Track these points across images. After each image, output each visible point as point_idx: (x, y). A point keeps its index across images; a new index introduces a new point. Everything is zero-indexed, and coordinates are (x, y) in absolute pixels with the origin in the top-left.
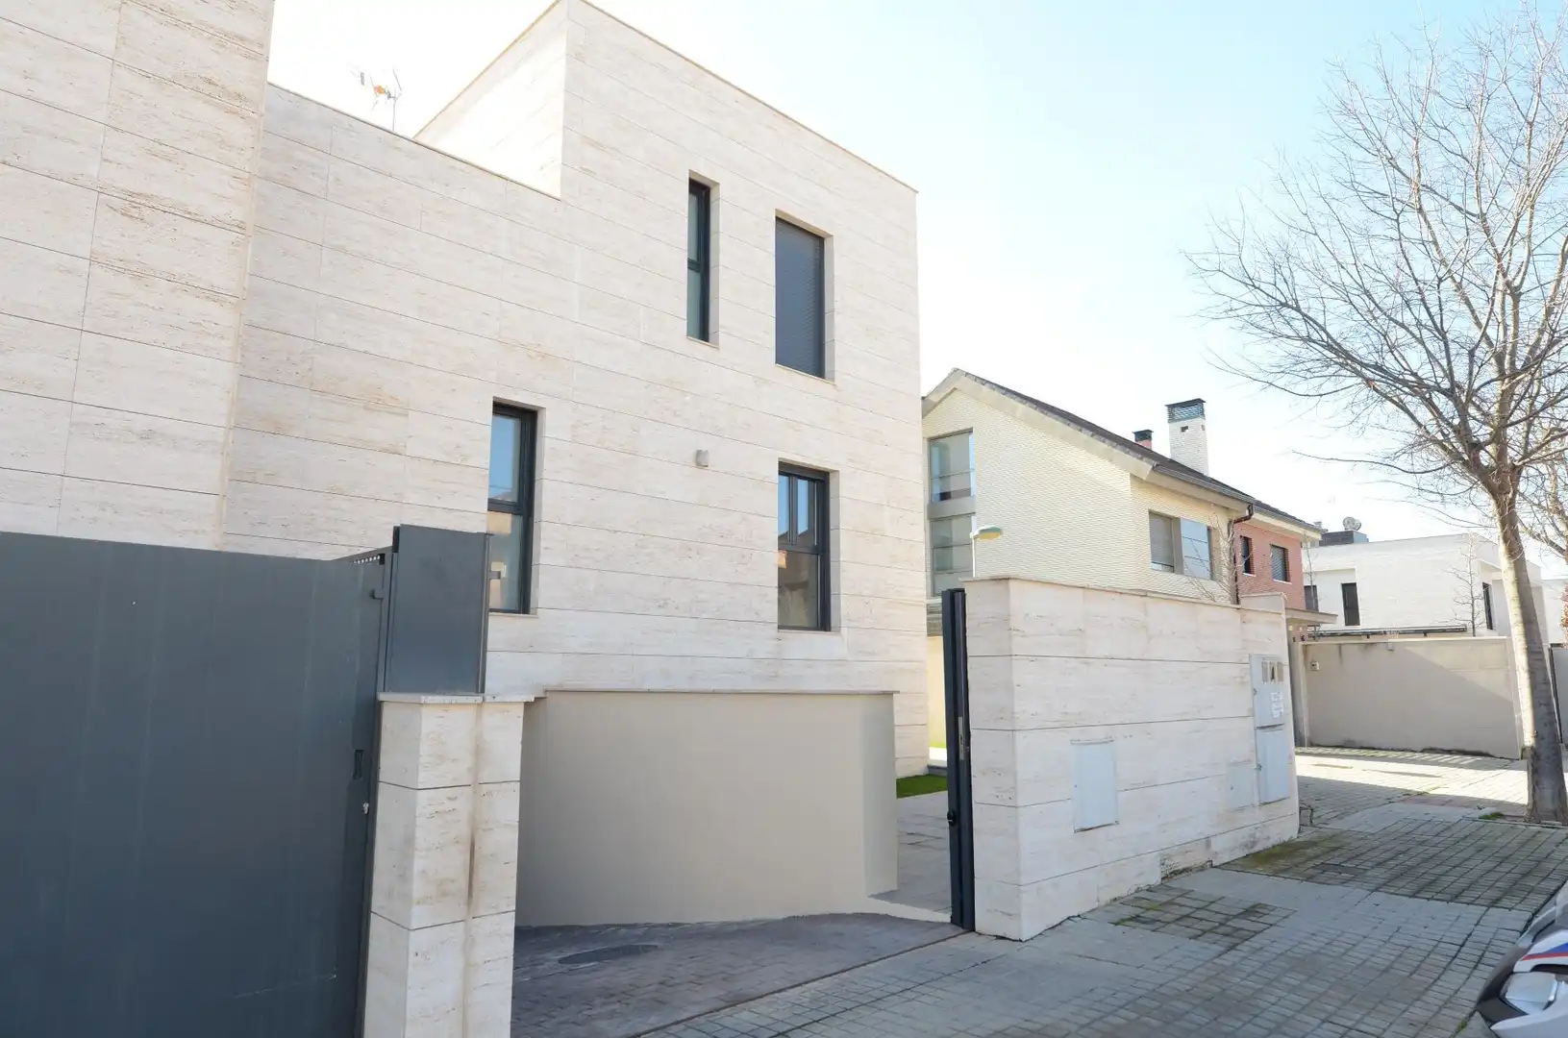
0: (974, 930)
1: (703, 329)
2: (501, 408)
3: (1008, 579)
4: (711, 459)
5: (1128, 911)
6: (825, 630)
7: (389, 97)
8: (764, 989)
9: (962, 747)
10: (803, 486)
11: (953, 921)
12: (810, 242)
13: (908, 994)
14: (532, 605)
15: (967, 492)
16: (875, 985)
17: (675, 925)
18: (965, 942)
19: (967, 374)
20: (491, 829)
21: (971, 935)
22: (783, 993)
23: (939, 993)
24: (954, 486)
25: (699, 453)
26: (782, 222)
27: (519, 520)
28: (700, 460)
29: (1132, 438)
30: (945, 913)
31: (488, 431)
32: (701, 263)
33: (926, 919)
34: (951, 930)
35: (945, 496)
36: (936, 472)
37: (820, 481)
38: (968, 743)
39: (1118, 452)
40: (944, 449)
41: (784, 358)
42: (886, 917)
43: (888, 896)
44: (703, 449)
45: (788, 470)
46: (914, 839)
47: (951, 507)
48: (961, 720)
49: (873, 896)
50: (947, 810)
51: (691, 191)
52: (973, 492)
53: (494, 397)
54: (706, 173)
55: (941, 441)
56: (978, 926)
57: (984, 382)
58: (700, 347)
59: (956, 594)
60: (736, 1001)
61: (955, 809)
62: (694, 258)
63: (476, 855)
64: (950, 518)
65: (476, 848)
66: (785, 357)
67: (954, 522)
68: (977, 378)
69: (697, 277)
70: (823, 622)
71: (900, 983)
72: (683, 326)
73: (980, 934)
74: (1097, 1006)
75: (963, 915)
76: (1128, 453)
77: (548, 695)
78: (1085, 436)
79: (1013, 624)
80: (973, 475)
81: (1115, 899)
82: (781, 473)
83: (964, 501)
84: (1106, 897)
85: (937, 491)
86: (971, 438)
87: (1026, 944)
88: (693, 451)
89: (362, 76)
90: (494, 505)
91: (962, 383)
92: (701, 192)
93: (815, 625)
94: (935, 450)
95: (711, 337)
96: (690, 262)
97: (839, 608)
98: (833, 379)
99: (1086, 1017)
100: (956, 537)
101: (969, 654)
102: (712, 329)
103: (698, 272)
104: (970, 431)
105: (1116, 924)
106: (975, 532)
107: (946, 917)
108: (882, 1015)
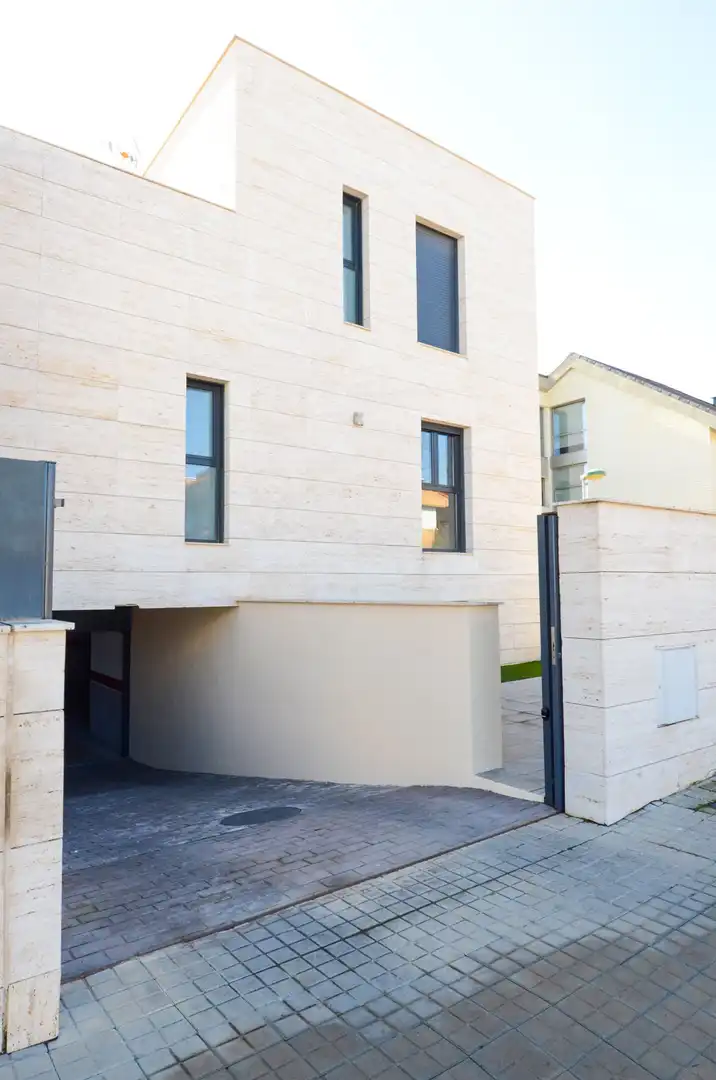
0: (563, 811)
1: (357, 314)
2: (194, 383)
3: (597, 502)
4: (365, 419)
5: (707, 797)
6: (461, 551)
7: (132, 160)
8: (364, 872)
9: (554, 653)
10: (443, 440)
11: (547, 801)
12: (448, 244)
13: (495, 886)
14: (225, 536)
15: (580, 447)
16: (465, 872)
17: (329, 784)
18: (554, 825)
19: (581, 356)
20: (31, 759)
21: (560, 817)
22: (379, 879)
23: (522, 885)
24: (571, 442)
25: (356, 415)
26: (421, 226)
27: (214, 470)
28: (357, 421)
29: (712, 402)
30: (540, 794)
31: (184, 401)
32: (355, 263)
33: (521, 798)
34: (543, 811)
35: (564, 451)
36: (557, 432)
37: (456, 435)
38: (560, 649)
39: (701, 412)
40: (563, 416)
41: (423, 338)
42: (490, 793)
43: (492, 774)
44: (359, 411)
45: (429, 427)
46: (523, 718)
47: (568, 458)
48: (553, 629)
49: (480, 775)
50: (541, 708)
51: (345, 203)
52: (586, 447)
53: (187, 374)
54: (357, 187)
55: (559, 409)
56: (568, 809)
57: (594, 362)
58: (354, 329)
59: (549, 517)
60: (337, 885)
61: (548, 706)
62: (350, 258)
63: (13, 787)
64: (567, 467)
65: (13, 779)
66: (425, 336)
67: (571, 470)
68: (587, 359)
69: (352, 274)
70: (460, 546)
71: (487, 872)
72: (340, 313)
73: (570, 816)
74: (675, 910)
75: (555, 799)
76: (708, 411)
77: (240, 605)
78: (674, 399)
79: (601, 543)
80: (586, 433)
81: (694, 783)
82: (423, 430)
83: (579, 452)
84: (687, 782)
85: (558, 446)
86: (585, 406)
87: (610, 829)
88: (352, 414)
89: (110, 144)
90: (191, 460)
91: (577, 364)
92: (353, 202)
93: (453, 548)
94: (557, 417)
95: (364, 322)
96: (345, 261)
97: (471, 533)
98: (465, 353)
99: (664, 924)
100: (572, 481)
101: (561, 571)
102: (365, 316)
103: (353, 269)
104: (583, 401)
105: (696, 810)
106: (585, 475)
107: (540, 798)
108: (464, 912)
